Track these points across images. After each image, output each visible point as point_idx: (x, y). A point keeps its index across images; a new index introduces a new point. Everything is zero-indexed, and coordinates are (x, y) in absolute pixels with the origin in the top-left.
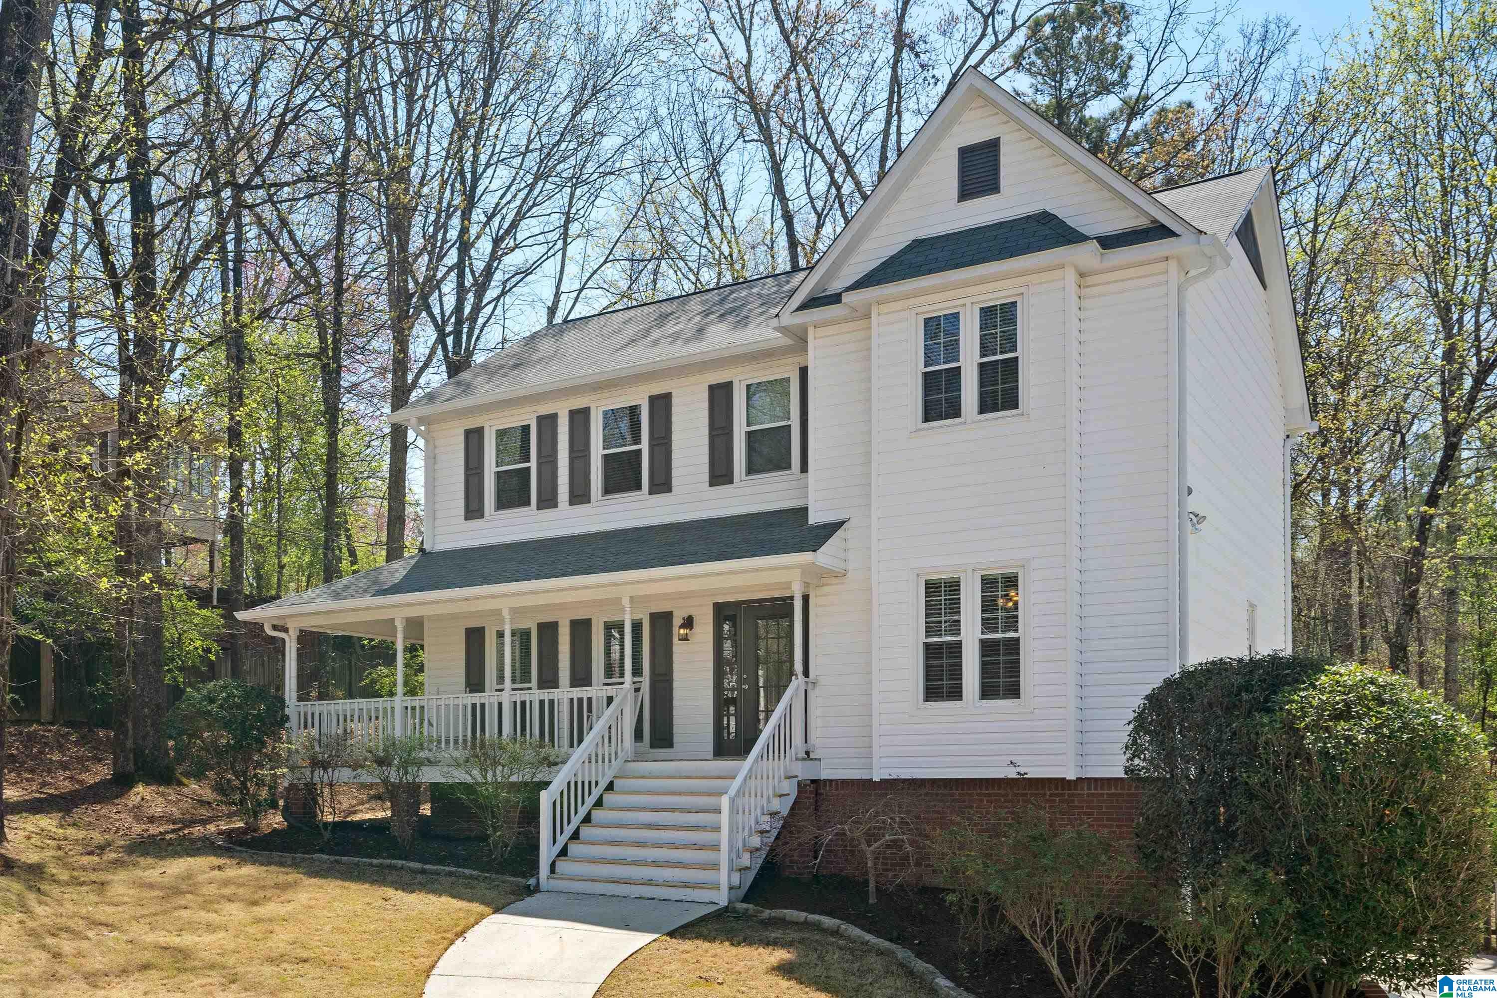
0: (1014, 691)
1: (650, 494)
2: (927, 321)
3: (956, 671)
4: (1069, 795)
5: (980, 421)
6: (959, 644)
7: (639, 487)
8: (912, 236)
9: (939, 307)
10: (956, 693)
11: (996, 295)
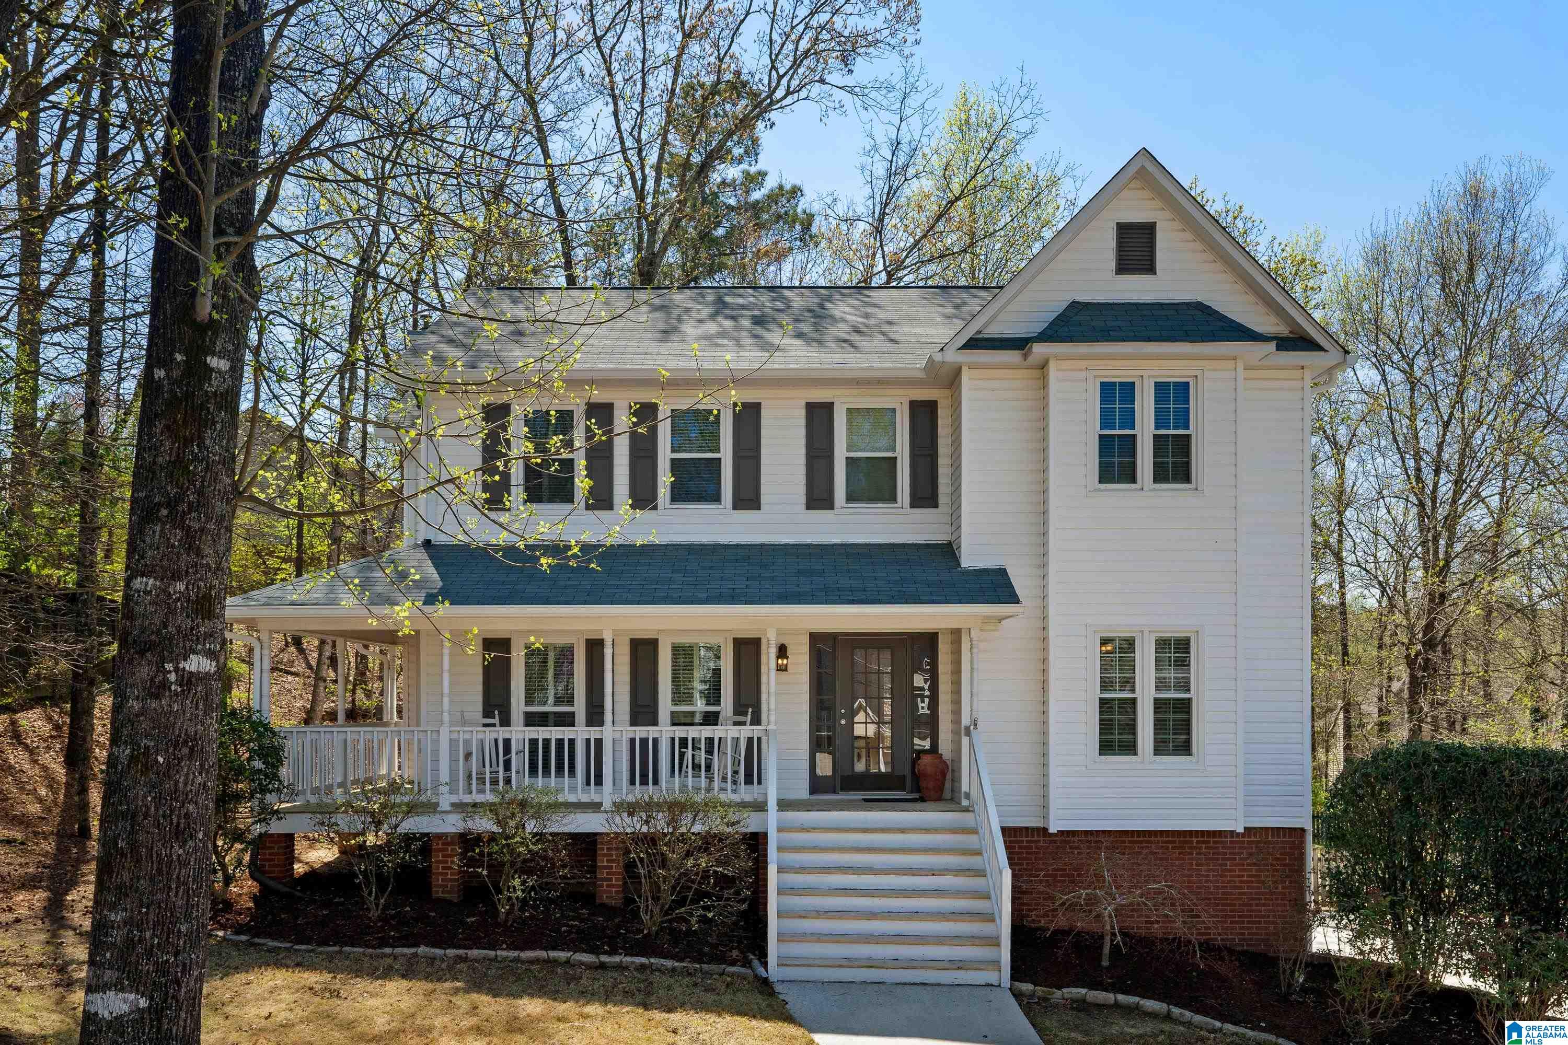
0: (1185, 748)
1: (735, 508)
2: (1103, 385)
3: (1131, 728)
4: (1215, 842)
5: (1154, 490)
6: (1134, 701)
7: (716, 498)
8: (1069, 298)
9: (1118, 374)
10: (1130, 748)
11: (1171, 373)
